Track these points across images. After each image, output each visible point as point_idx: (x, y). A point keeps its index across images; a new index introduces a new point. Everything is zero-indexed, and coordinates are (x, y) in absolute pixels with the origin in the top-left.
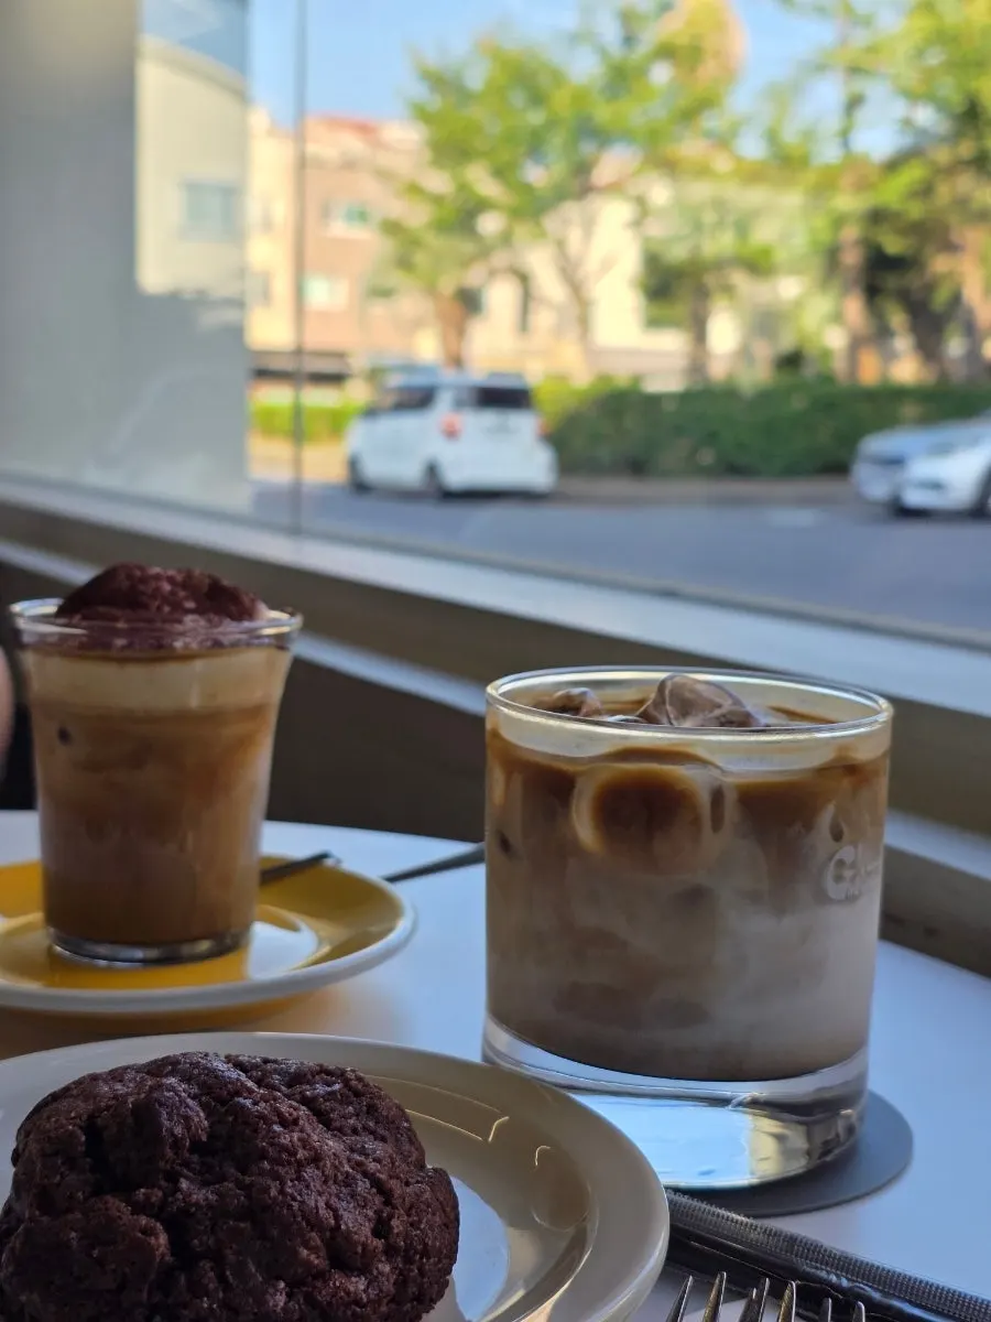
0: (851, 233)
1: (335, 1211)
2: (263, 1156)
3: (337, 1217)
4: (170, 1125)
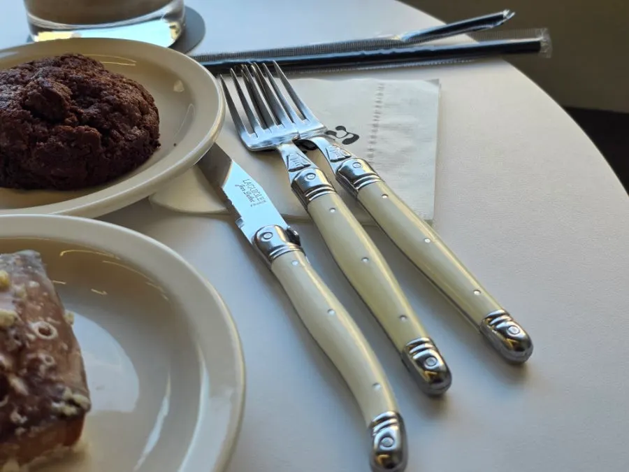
1: (133, 97)
2: (101, 90)
4: (60, 93)
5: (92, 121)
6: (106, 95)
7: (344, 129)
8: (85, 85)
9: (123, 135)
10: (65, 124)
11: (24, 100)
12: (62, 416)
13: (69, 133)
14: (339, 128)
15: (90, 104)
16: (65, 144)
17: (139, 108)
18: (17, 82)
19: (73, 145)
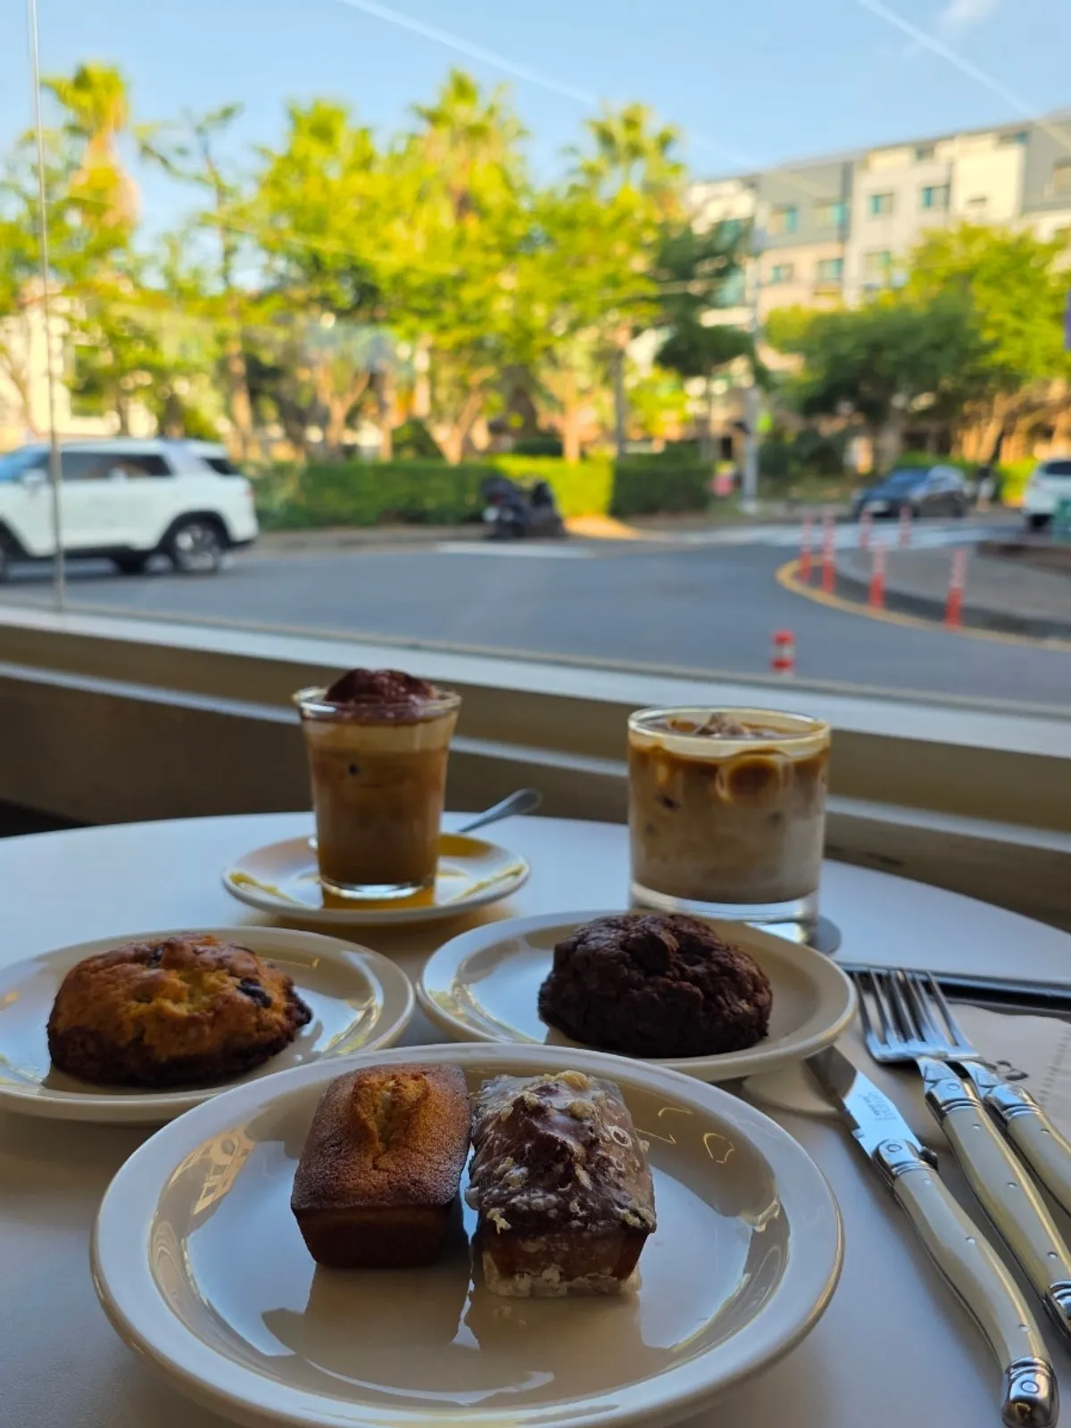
0: (235, 348)
2: (711, 950)
4: (666, 944)
5: (696, 980)
6: (717, 956)
7: (1008, 1065)
8: (696, 941)
9: (729, 1005)
10: (665, 976)
11: (625, 941)
12: (624, 1224)
13: (668, 986)
14: (1002, 1063)
15: (698, 962)
16: (661, 997)
17: (753, 980)
19: (670, 1000)
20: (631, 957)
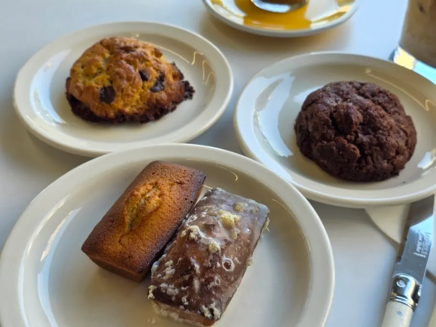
1: (397, 142)
2: (379, 129)
3: (398, 144)
4: (354, 119)
6: (380, 134)
8: (373, 120)
9: (374, 162)
10: (345, 138)
11: (334, 112)
12: (203, 314)
13: (344, 145)
15: (368, 134)
16: (337, 150)
17: (397, 150)
18: (342, 96)
19: (341, 153)
20: (332, 122)
